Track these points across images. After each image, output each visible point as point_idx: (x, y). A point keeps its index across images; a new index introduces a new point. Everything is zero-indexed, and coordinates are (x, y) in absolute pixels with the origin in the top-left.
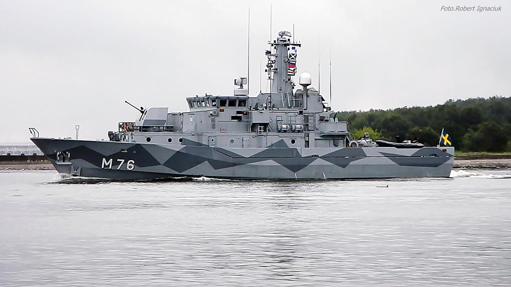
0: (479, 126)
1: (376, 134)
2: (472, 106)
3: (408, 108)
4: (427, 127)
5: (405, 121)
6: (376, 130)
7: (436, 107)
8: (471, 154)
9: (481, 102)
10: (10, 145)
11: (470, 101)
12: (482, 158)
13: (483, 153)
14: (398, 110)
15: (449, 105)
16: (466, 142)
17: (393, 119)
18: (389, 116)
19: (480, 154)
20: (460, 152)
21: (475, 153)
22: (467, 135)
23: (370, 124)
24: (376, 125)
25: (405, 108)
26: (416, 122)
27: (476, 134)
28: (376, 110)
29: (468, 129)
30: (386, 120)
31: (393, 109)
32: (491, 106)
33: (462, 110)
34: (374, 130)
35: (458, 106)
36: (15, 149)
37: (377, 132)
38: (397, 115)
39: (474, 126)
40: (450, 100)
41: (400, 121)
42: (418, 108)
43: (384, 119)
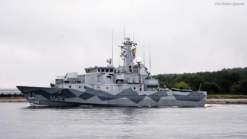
0: (239, 82)
1: (187, 85)
2: (236, 72)
3: (203, 72)
4: (212, 82)
5: (202, 79)
6: (187, 83)
7: (217, 72)
8: (235, 96)
9: (240, 70)
10: (3, 89)
11: (234, 69)
12: (240, 98)
13: (241, 95)
14: (198, 73)
15: (224, 71)
16: (232, 90)
17: (195, 78)
18: (193, 76)
19: (239, 96)
20: (229, 95)
21: (237, 96)
22: (233, 86)
23: (183, 80)
24: (187, 80)
25: (201, 73)
26: (207, 80)
27: (238, 86)
28: (187, 73)
29: (234, 83)
30: (192, 78)
31: (195, 73)
32: (245, 72)
33: (230, 74)
34: (186, 83)
35: (228, 72)
36: (6, 92)
37: (187, 84)
38: (197, 76)
39: (236, 82)
40: (224, 68)
41: (199, 79)
42: (208, 72)
43: (191, 78)
